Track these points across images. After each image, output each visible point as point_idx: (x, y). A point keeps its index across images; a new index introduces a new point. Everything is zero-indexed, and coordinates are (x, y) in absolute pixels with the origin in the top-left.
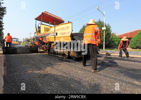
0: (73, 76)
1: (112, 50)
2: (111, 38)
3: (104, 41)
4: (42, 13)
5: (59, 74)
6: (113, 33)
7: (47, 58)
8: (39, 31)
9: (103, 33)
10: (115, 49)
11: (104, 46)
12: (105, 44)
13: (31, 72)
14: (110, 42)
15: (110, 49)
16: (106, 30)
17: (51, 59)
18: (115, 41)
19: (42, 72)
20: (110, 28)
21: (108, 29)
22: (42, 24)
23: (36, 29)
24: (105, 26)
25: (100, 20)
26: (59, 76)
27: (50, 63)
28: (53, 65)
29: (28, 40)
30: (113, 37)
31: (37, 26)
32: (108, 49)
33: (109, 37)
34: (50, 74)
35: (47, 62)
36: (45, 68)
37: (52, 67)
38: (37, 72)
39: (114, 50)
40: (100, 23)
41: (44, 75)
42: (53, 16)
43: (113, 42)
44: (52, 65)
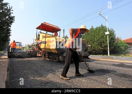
0: (76, 85)
1: (118, 56)
2: (116, 43)
3: (108, 46)
4: (42, 24)
5: (61, 82)
6: (118, 38)
7: (48, 64)
8: (39, 39)
9: (107, 38)
10: (122, 55)
11: (109, 51)
12: (109, 49)
13: (33, 78)
14: (115, 47)
15: (116, 55)
16: (110, 35)
17: (53, 65)
18: (120, 46)
19: (43, 79)
20: (114, 32)
21: (112, 34)
22: (41, 33)
23: (37, 36)
24: (108, 30)
25: (102, 25)
26: (62, 84)
27: (52, 70)
28: (55, 71)
29: (29, 46)
30: (118, 42)
31: (37, 34)
32: (113, 55)
33: (114, 42)
34: (51, 82)
35: (49, 68)
36: (47, 75)
37: (54, 74)
38: (38, 79)
39: (120, 56)
40: (102, 28)
41: (45, 82)
42: (51, 25)
43: (119, 47)
44: (53, 71)
